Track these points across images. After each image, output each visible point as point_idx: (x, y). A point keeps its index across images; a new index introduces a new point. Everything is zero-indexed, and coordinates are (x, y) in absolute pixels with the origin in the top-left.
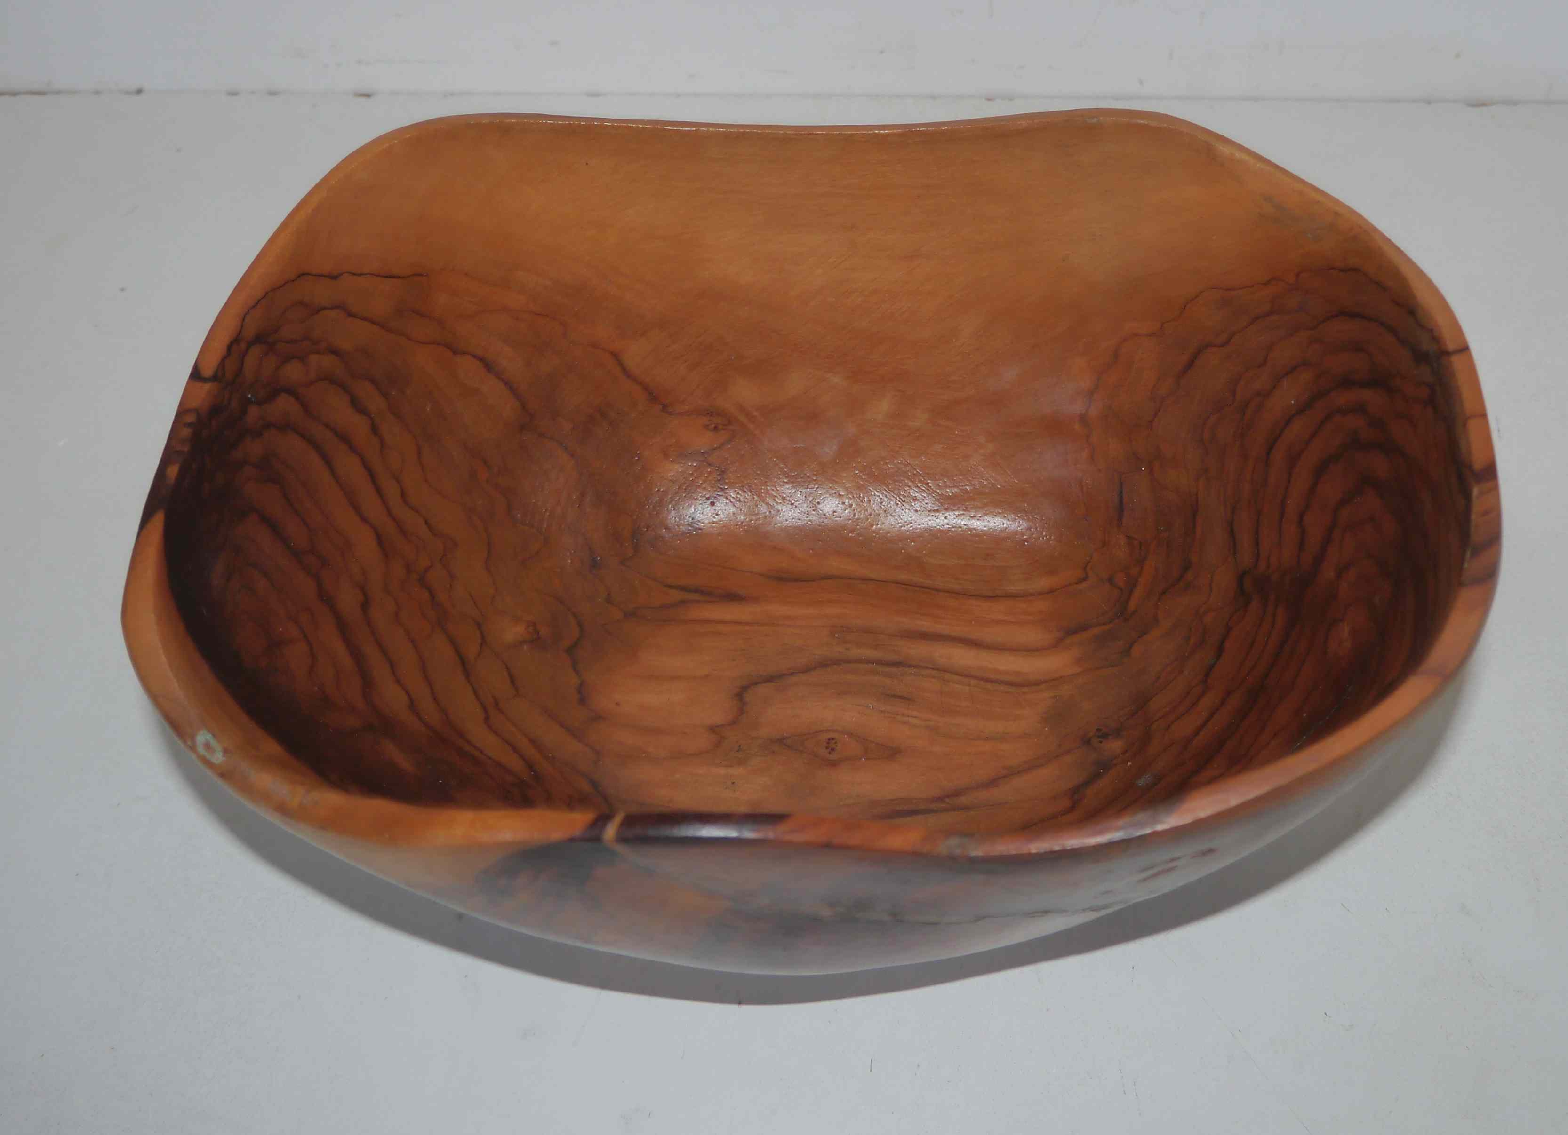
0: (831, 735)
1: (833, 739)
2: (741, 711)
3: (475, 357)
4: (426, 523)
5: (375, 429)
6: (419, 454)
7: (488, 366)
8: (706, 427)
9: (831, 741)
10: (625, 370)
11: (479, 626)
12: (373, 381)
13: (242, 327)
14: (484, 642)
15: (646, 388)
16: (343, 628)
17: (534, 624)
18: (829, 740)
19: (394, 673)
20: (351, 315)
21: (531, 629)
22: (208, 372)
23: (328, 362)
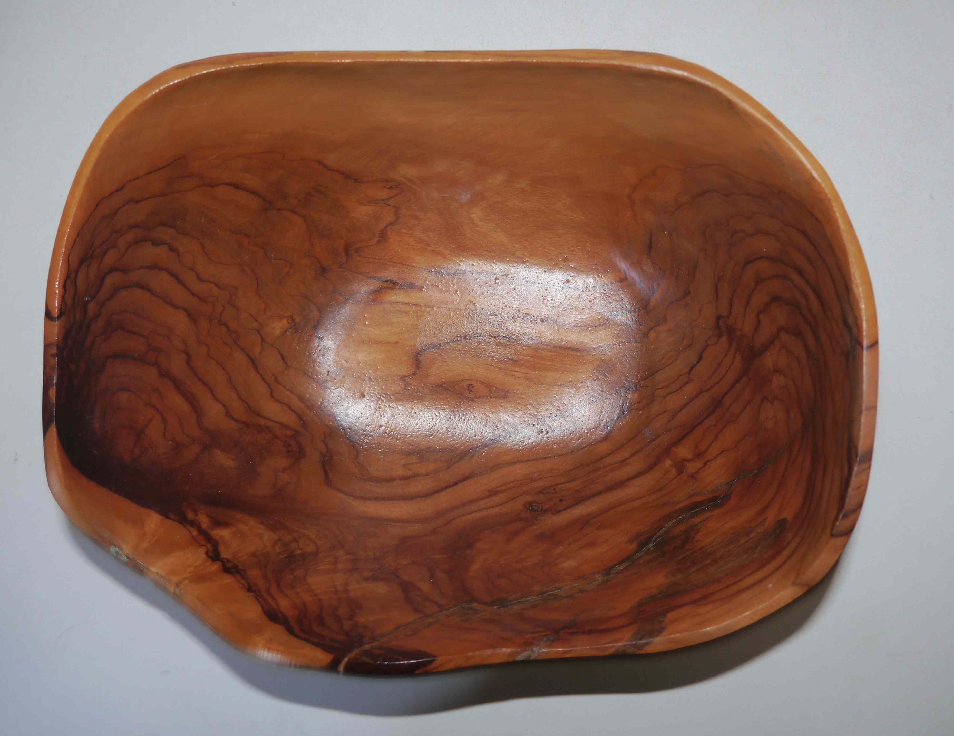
0: (470, 382)
1: (471, 385)
2: (418, 367)
3: (227, 184)
4: (216, 285)
5: (171, 249)
6: (203, 247)
7: (236, 186)
8: (385, 187)
9: (470, 386)
10: (327, 168)
11: (258, 331)
12: (163, 224)
13: (69, 265)
14: (263, 340)
15: (343, 173)
16: (178, 386)
17: (292, 316)
18: (469, 385)
19: (213, 395)
20: (137, 202)
21: (290, 321)
22: (55, 312)
23: (130, 236)
